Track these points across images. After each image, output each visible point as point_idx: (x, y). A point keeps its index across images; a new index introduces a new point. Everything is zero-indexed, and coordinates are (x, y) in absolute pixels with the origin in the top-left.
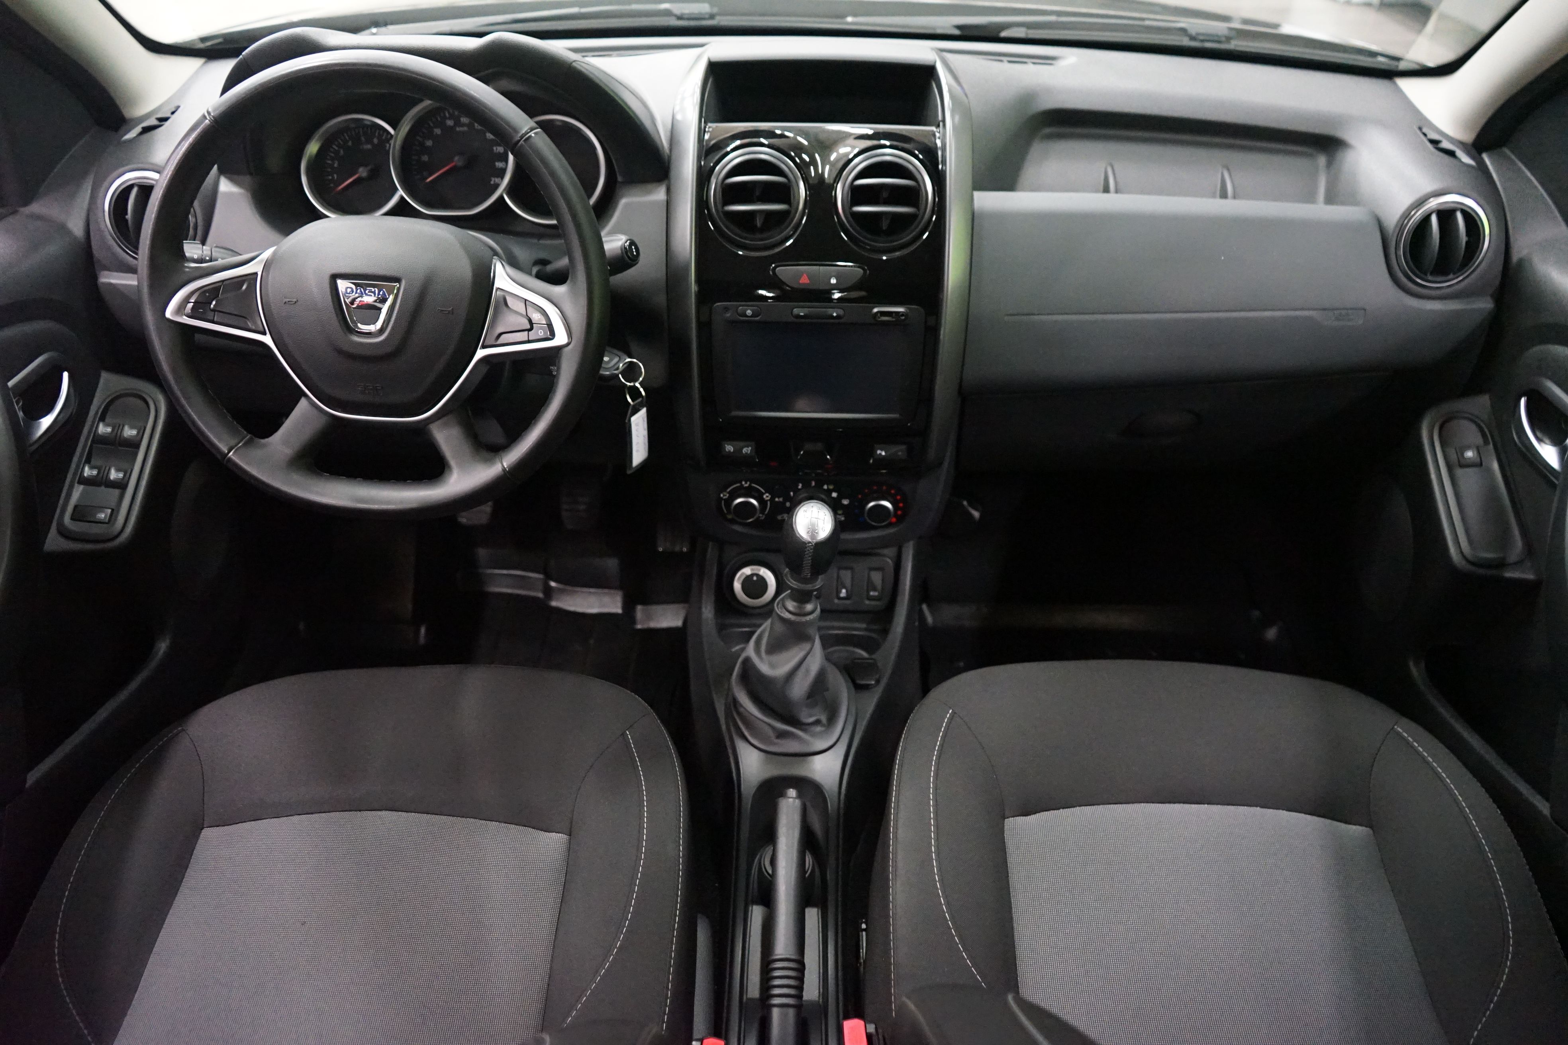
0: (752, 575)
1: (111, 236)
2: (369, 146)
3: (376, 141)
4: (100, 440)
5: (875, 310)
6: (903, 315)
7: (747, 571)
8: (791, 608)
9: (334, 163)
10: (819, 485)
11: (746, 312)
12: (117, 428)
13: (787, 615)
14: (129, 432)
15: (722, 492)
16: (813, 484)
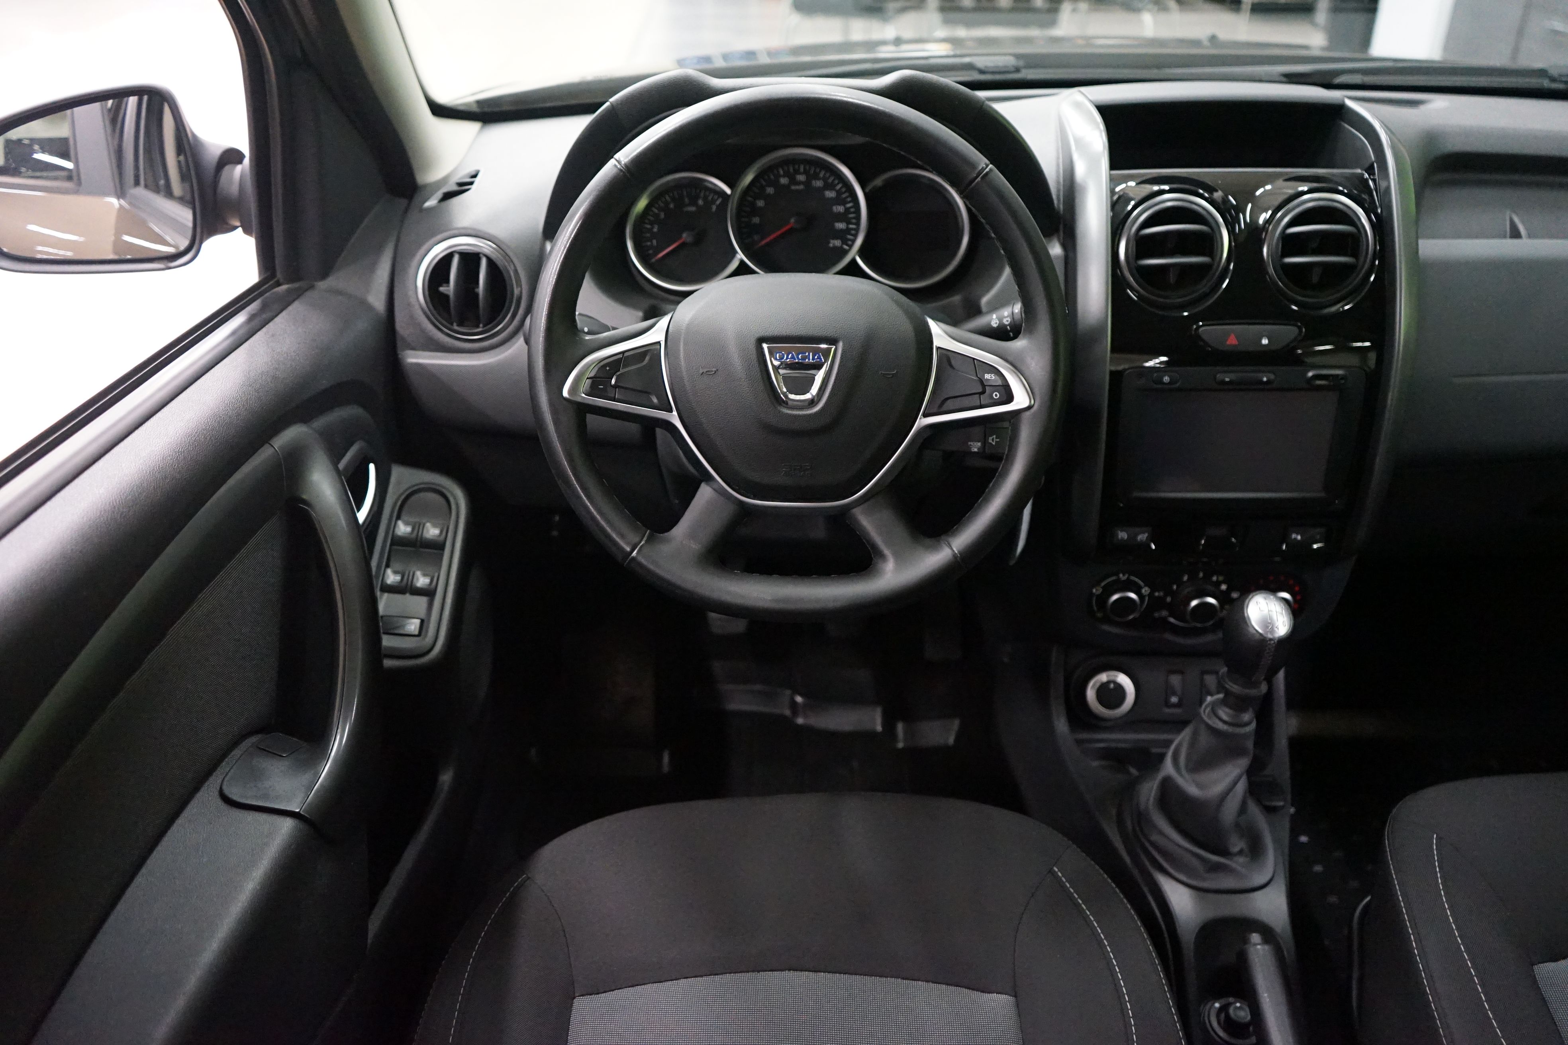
0: (1109, 682)
1: (425, 313)
2: (692, 209)
3: (700, 202)
4: (398, 542)
5: (1310, 374)
6: (1342, 379)
7: (1103, 677)
8: (1225, 718)
9: (652, 228)
10: (1207, 577)
11: (1163, 378)
12: (417, 527)
13: (1220, 726)
14: (432, 532)
15: (1093, 587)
16: (1201, 575)
